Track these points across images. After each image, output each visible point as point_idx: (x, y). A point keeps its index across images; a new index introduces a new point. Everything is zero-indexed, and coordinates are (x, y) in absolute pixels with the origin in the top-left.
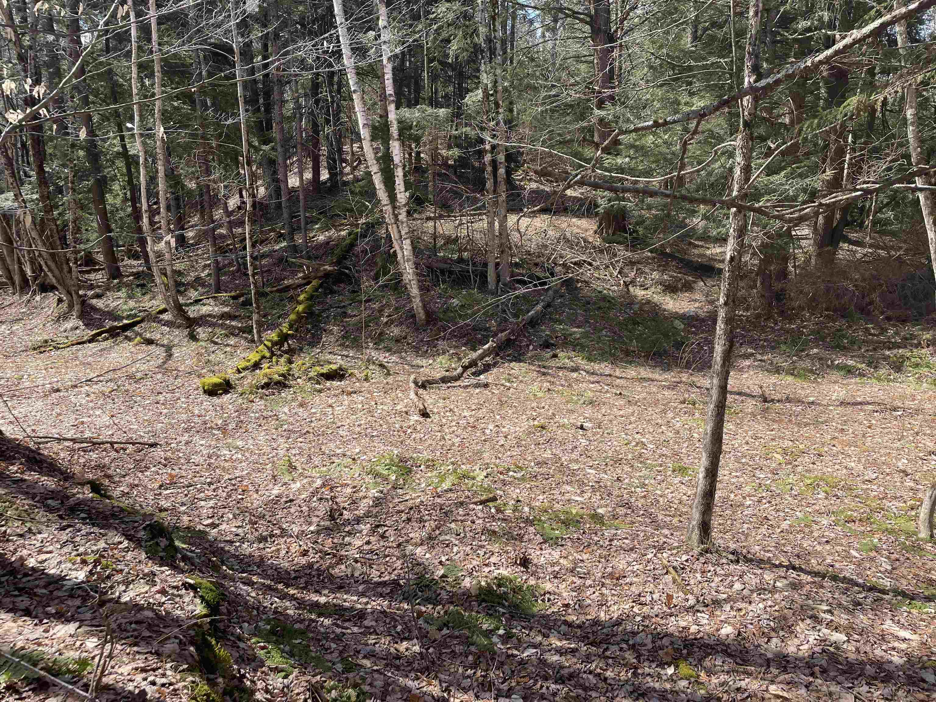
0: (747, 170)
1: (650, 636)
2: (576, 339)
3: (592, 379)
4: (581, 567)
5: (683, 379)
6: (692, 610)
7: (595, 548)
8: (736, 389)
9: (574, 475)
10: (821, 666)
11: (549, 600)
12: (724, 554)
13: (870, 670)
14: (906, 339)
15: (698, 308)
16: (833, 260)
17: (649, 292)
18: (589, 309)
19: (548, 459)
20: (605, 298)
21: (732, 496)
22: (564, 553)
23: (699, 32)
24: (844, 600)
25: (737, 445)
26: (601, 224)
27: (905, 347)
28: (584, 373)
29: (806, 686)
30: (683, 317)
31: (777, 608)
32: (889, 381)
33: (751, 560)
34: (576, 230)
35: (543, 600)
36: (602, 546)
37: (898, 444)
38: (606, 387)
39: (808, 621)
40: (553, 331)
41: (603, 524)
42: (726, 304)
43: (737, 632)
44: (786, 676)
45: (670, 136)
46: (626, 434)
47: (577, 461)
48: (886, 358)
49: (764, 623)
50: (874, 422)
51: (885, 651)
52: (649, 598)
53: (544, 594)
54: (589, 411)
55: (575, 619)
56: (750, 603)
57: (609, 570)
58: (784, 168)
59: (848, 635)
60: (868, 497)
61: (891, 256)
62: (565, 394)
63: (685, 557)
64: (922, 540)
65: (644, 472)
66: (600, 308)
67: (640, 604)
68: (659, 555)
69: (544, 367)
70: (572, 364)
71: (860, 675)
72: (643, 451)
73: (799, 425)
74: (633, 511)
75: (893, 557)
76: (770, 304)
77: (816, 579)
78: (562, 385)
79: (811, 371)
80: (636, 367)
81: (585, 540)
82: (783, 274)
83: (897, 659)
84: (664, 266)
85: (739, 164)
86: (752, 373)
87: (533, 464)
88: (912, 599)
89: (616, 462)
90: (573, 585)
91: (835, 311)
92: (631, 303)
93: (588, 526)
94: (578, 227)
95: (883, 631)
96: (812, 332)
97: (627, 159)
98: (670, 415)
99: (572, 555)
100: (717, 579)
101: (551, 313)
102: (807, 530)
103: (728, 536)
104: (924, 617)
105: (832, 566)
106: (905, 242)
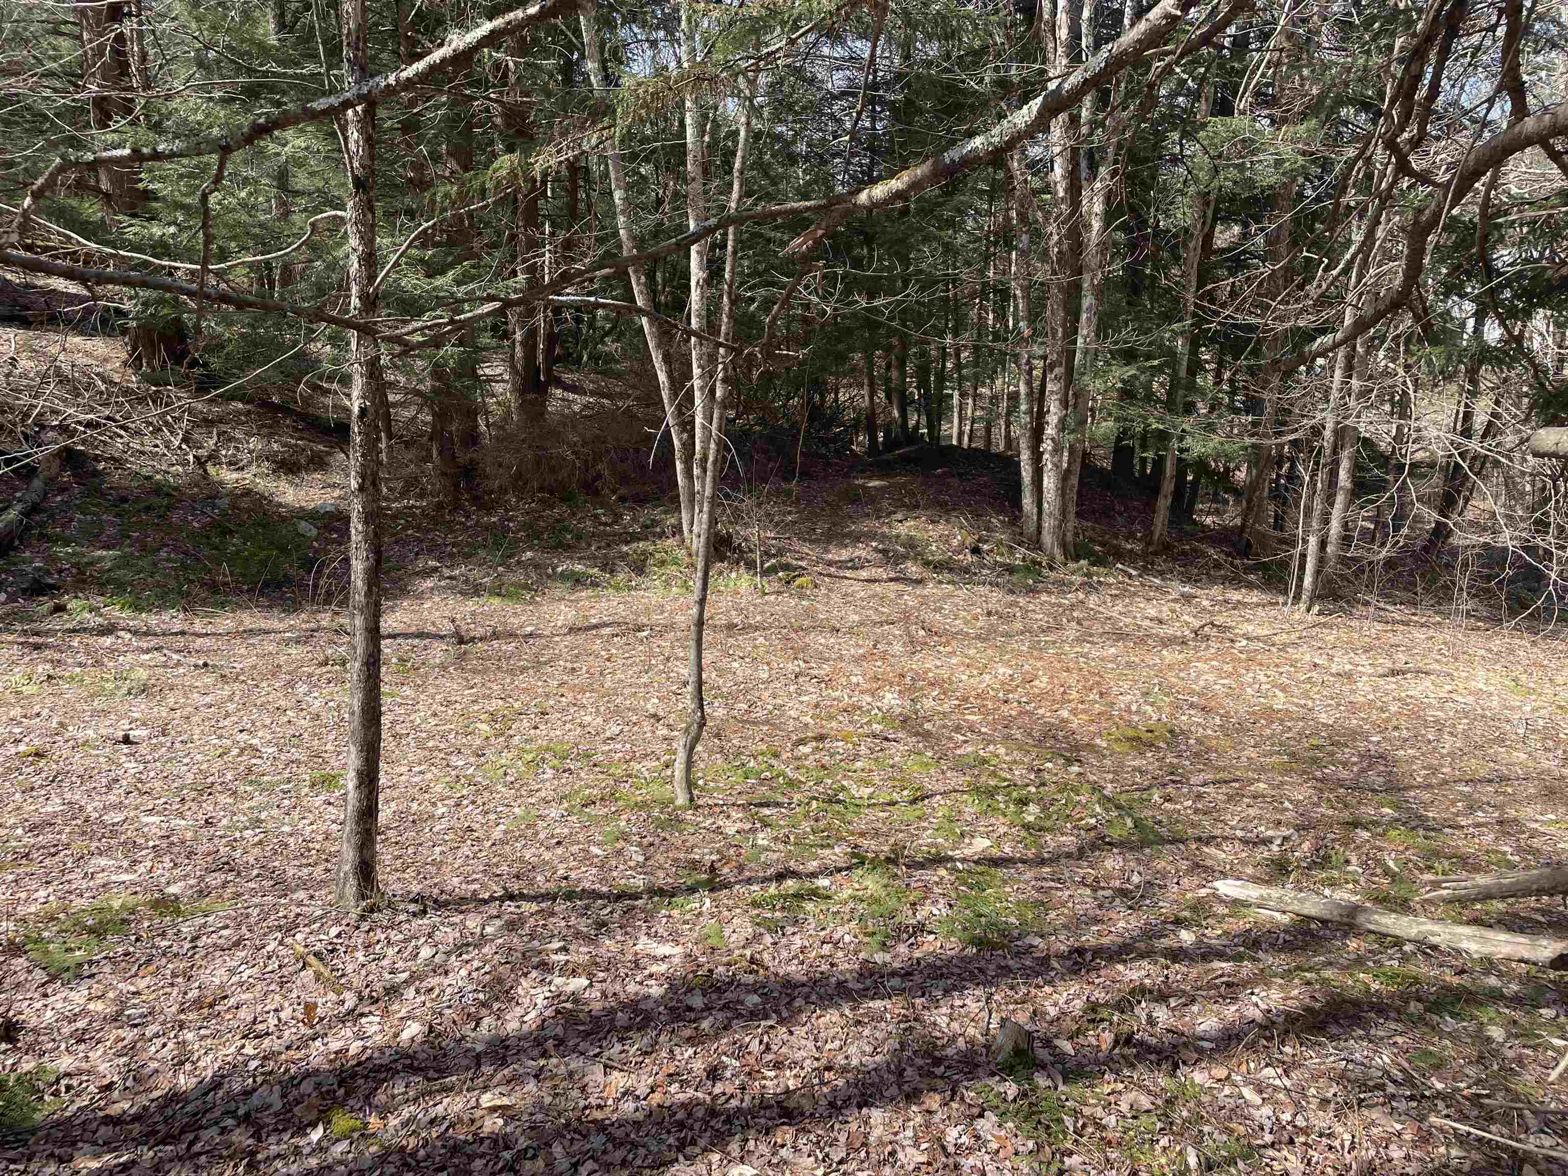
0: (370, 260)
1: (277, 1088)
2: (102, 571)
3: (145, 645)
4: (134, 1006)
5: (324, 623)
6: (353, 1015)
7: (164, 960)
8: (413, 629)
9: (114, 834)
10: (555, 1038)
11: (69, 1088)
12: (402, 907)
13: (622, 1017)
14: (647, 527)
15: (339, 497)
16: (542, 414)
17: (248, 475)
18: (128, 512)
19: (55, 815)
20: (158, 490)
21: (415, 806)
22: (97, 989)
23: (289, 18)
24: (583, 925)
25: (418, 721)
26: (134, 349)
27: (647, 539)
28: (129, 636)
29: (536, 1076)
30: (312, 516)
31: (487, 968)
32: (630, 588)
33: (446, 904)
34: (81, 360)
35: (56, 1094)
36: (176, 955)
37: (645, 679)
38: (175, 657)
39: (534, 974)
40: (52, 559)
41: (178, 912)
42: (361, 489)
43: (426, 1029)
44: (506, 1072)
45: (250, 194)
46: (220, 737)
47: (119, 807)
48: (623, 557)
49: (469, 999)
50: (614, 651)
51: (641, 983)
52: (272, 1021)
53: (58, 1081)
54: (140, 708)
55: (127, 1106)
56: (446, 973)
57: (193, 994)
58: (451, 266)
59: (590, 976)
60: (611, 763)
61: (619, 408)
62: (88, 680)
63: (334, 931)
64: (680, 808)
65: (259, 799)
66: (148, 509)
67: (256, 1037)
68: (289, 941)
69: (37, 634)
70: (100, 620)
71: (609, 1032)
72: (254, 761)
73: (512, 672)
74: (239, 874)
75: (645, 841)
76: (456, 486)
77: (543, 905)
78: (80, 665)
79: (526, 587)
80: (233, 611)
81: (140, 952)
82: (472, 438)
83: (656, 990)
84: (271, 427)
85: (355, 250)
86: (437, 599)
87: (19, 831)
88: (673, 895)
89: (201, 792)
90: (120, 1045)
91: (551, 492)
92: (216, 496)
93: (146, 924)
94: (87, 354)
95: (636, 954)
96: (523, 526)
97: (172, 229)
98: (302, 688)
99: (115, 988)
100: (391, 952)
101: (42, 525)
102: (529, 832)
103: (410, 873)
104: (687, 917)
105: (566, 878)
106: (634, 387)
